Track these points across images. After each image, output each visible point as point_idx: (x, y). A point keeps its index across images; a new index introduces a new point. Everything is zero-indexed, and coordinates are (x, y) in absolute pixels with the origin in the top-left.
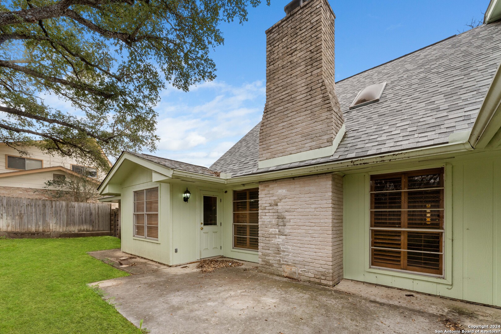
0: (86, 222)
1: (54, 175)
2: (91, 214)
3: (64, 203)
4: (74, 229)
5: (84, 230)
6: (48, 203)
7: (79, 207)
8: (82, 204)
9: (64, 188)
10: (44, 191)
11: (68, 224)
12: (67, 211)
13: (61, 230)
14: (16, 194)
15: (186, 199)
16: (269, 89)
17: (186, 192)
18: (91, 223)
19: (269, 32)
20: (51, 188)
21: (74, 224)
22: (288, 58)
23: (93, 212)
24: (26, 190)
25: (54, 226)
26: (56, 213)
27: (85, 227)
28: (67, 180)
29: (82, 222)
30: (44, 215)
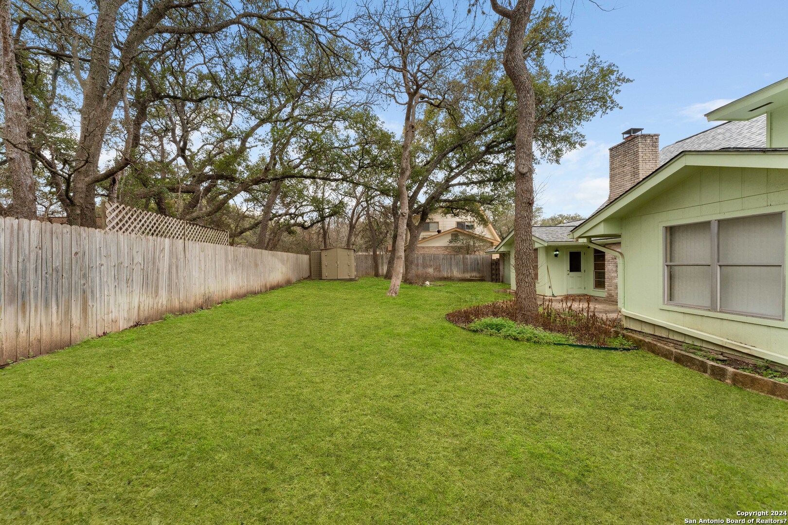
0: (475, 271)
1: (452, 234)
2: (478, 264)
3: (461, 256)
4: (468, 275)
5: (473, 277)
6: (453, 256)
7: (470, 258)
8: (472, 256)
9: (459, 244)
10: (446, 247)
11: (464, 272)
12: (463, 262)
13: (460, 276)
14: (433, 251)
15: (556, 255)
16: (611, 186)
17: (556, 251)
18: (479, 271)
19: (611, 150)
20: (451, 245)
21: (468, 272)
22: (621, 169)
23: (480, 262)
24: (437, 248)
25: (456, 273)
26: (457, 264)
27: (474, 274)
28: (461, 237)
29: (473, 270)
30: (451, 265)
